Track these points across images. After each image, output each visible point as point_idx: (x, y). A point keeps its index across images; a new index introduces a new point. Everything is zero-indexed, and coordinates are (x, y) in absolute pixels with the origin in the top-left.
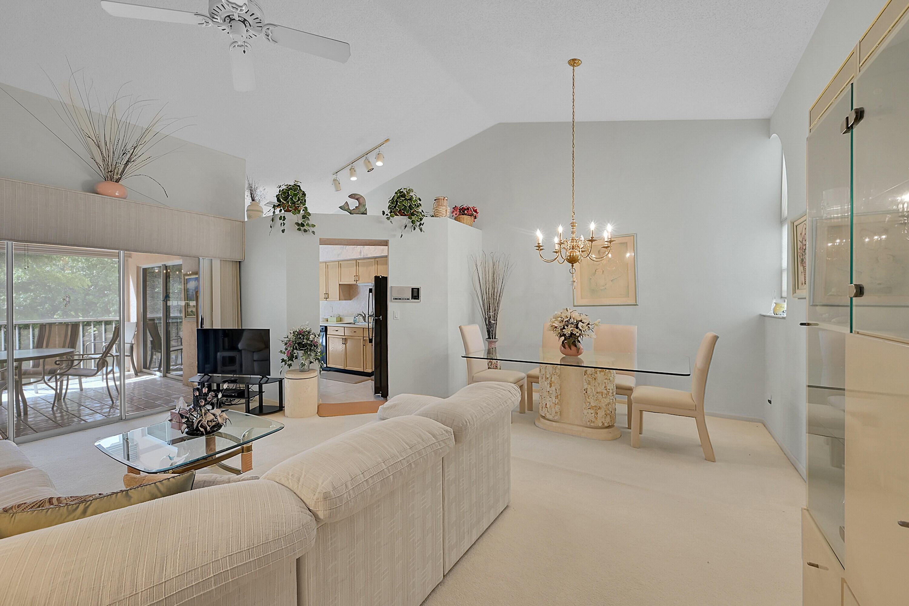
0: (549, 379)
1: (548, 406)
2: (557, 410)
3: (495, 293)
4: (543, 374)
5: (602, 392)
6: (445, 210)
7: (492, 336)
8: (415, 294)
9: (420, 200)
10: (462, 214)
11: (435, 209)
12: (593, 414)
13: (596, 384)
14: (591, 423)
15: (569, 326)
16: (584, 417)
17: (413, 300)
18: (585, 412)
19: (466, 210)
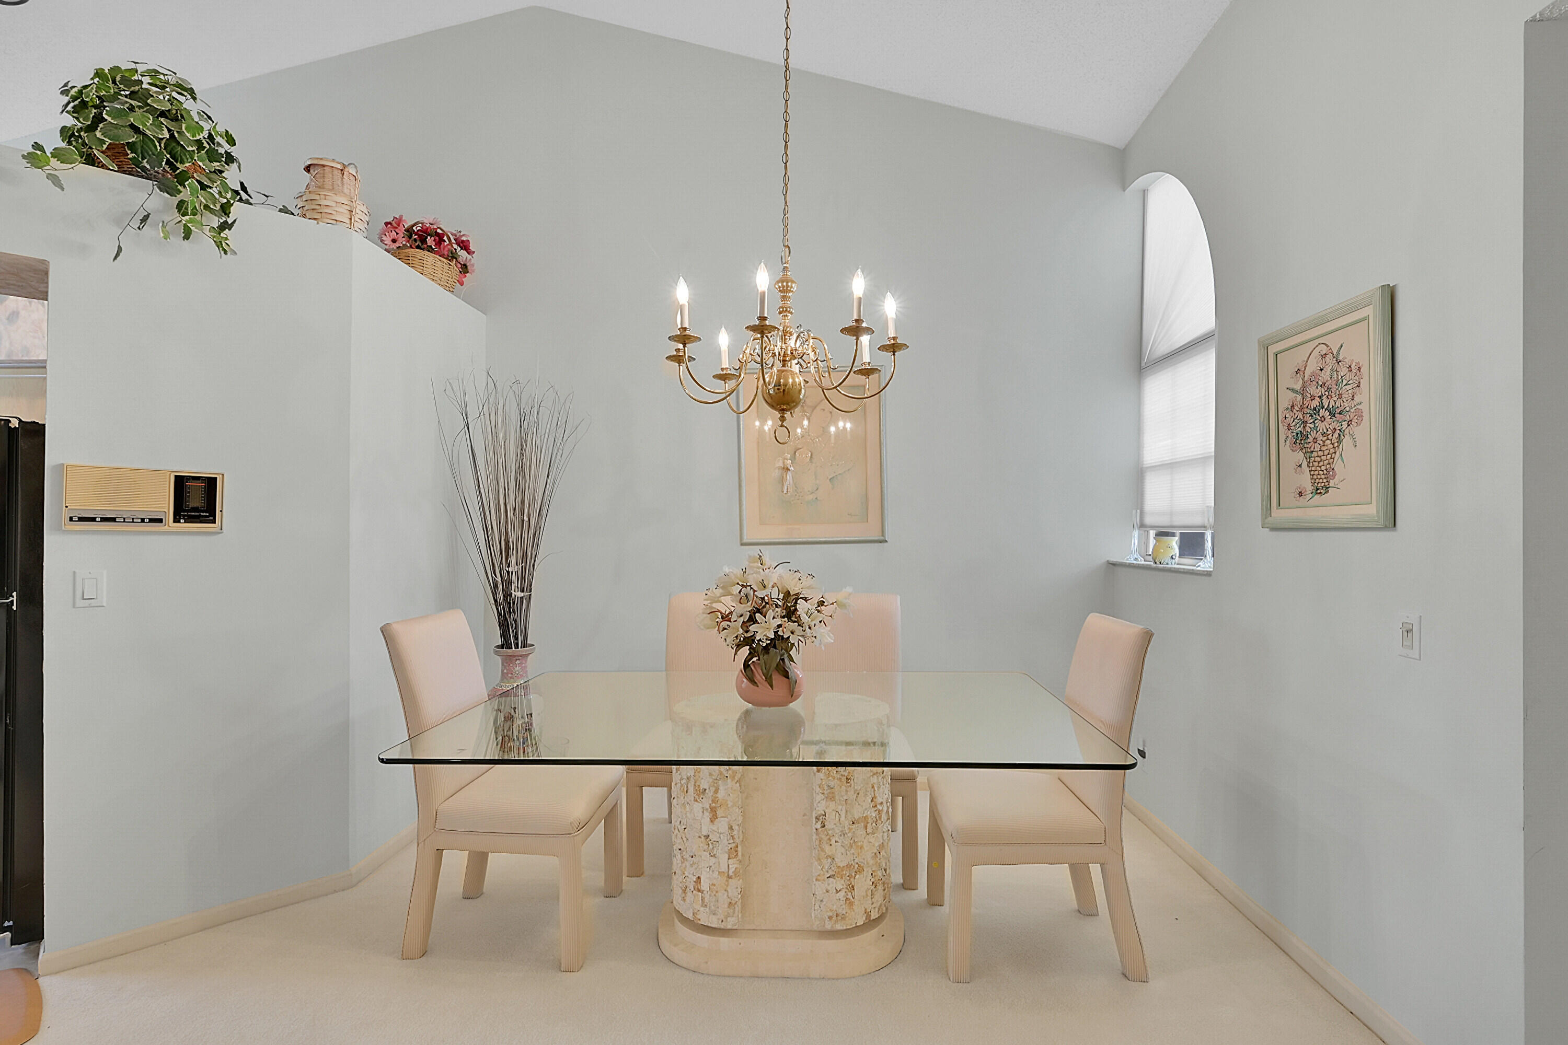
0: (710, 793)
1: (705, 885)
2: (734, 893)
3: (526, 506)
4: (688, 778)
5: (866, 818)
6: (344, 210)
7: (516, 638)
8: (195, 500)
9: (231, 141)
10: (418, 247)
11: (304, 198)
12: (842, 894)
13: (852, 795)
14: (836, 921)
15: (770, 614)
16: (817, 907)
17: (183, 526)
18: (820, 888)
19: (431, 236)
